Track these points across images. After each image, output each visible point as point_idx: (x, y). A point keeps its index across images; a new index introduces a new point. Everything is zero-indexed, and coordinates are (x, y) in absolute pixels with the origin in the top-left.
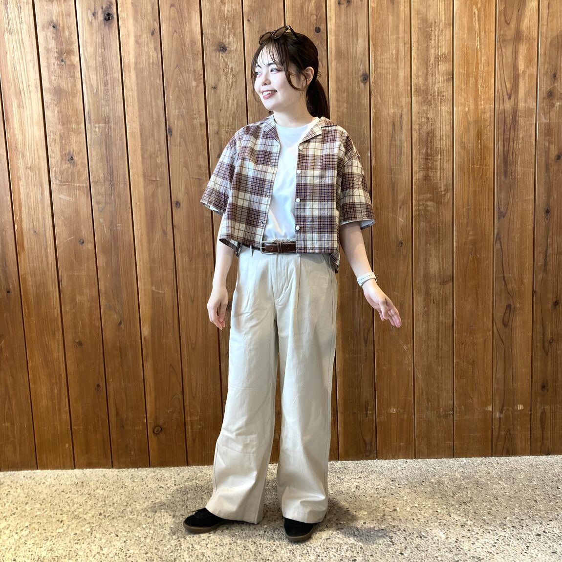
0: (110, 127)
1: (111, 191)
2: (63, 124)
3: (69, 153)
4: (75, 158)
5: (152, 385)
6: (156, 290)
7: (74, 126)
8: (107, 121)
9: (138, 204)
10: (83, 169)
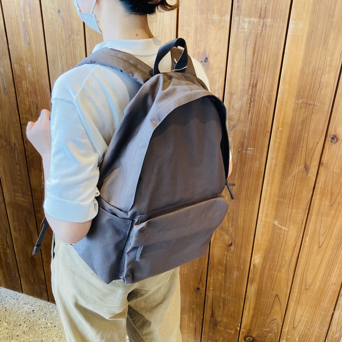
0: (264, 25)
1: (250, 107)
2: (202, 13)
3: (205, 52)
4: (211, 60)
5: (252, 305)
6: (279, 226)
7: (216, 17)
8: (262, 15)
9: (280, 129)
10: (218, 75)
